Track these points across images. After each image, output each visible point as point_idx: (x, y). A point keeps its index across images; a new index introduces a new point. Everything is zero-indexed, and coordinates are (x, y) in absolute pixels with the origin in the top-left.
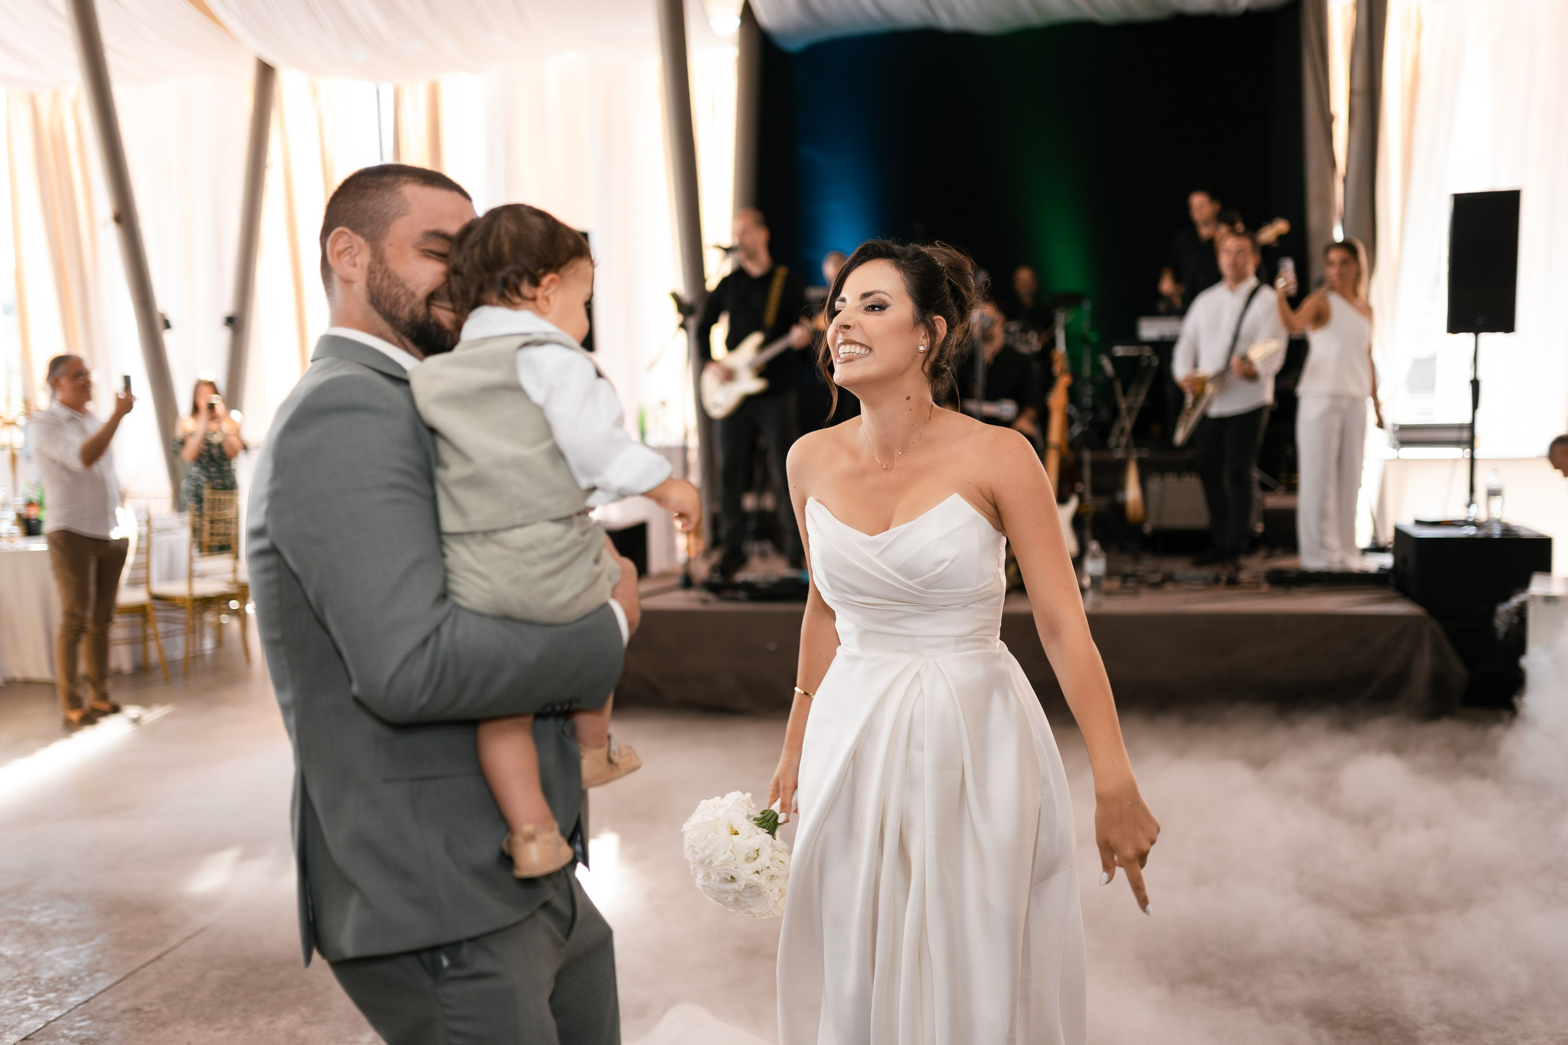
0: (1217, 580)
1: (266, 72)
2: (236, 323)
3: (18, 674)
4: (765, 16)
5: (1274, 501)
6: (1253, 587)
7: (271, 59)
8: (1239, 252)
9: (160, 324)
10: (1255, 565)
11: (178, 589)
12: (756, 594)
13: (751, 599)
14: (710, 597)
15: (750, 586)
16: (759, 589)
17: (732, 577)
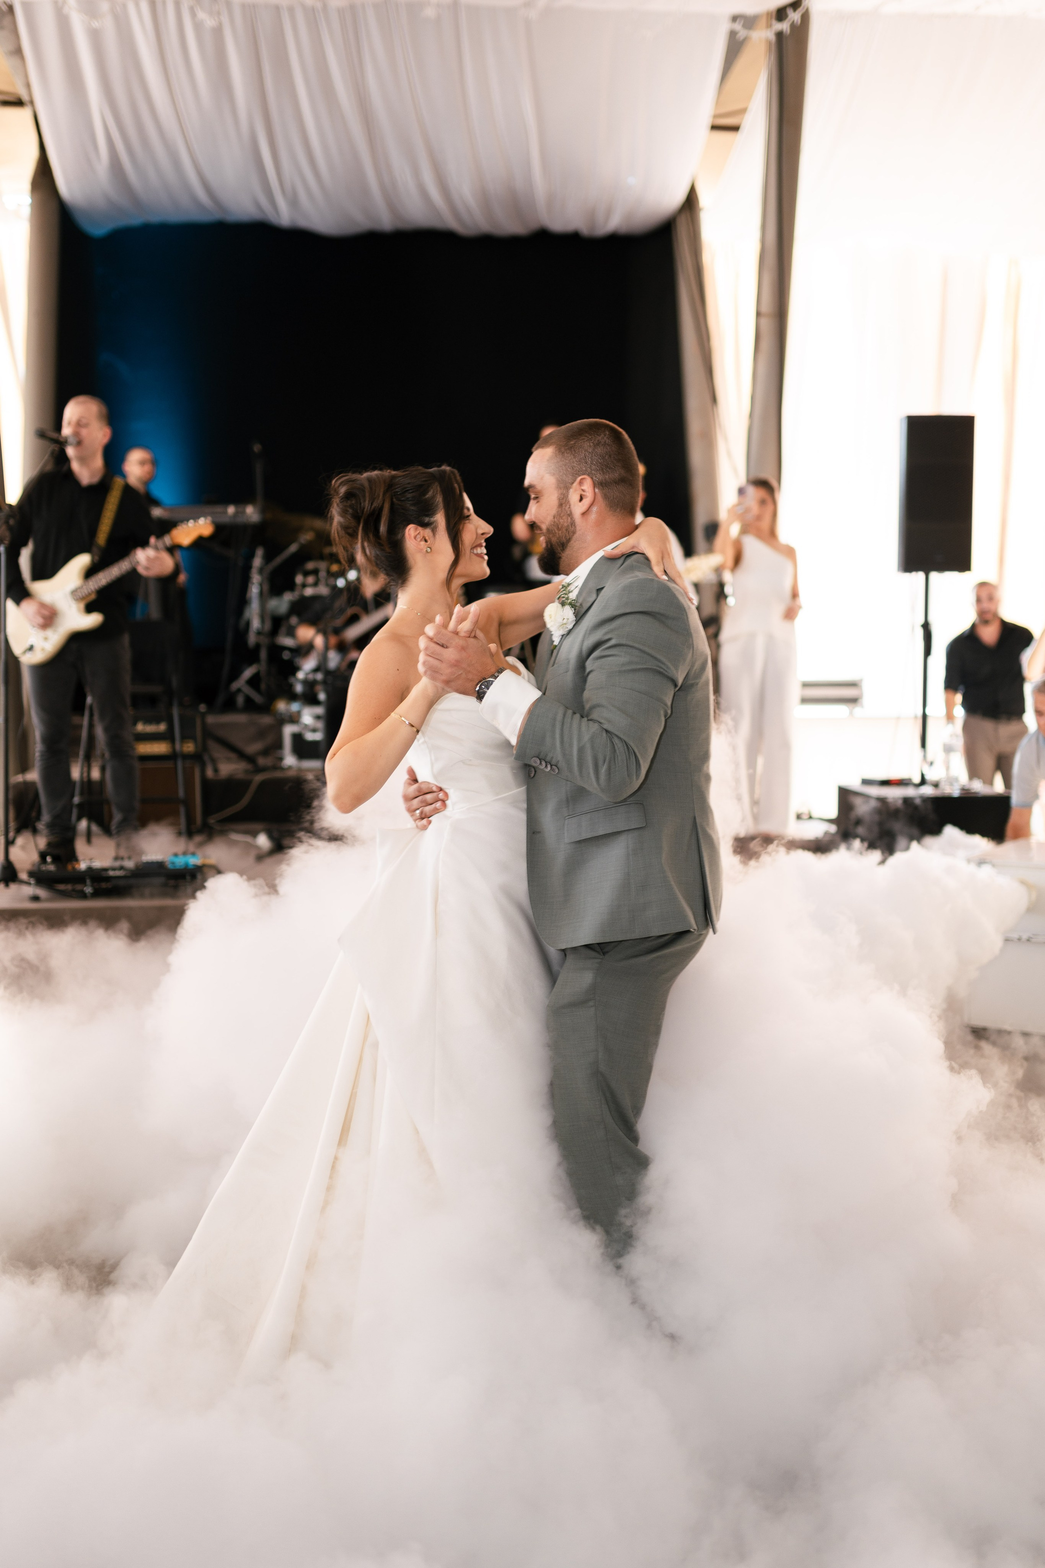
12: (104, 885)
13: (98, 894)
14: (41, 892)
15: (97, 877)
16: (108, 879)
17: (70, 867)
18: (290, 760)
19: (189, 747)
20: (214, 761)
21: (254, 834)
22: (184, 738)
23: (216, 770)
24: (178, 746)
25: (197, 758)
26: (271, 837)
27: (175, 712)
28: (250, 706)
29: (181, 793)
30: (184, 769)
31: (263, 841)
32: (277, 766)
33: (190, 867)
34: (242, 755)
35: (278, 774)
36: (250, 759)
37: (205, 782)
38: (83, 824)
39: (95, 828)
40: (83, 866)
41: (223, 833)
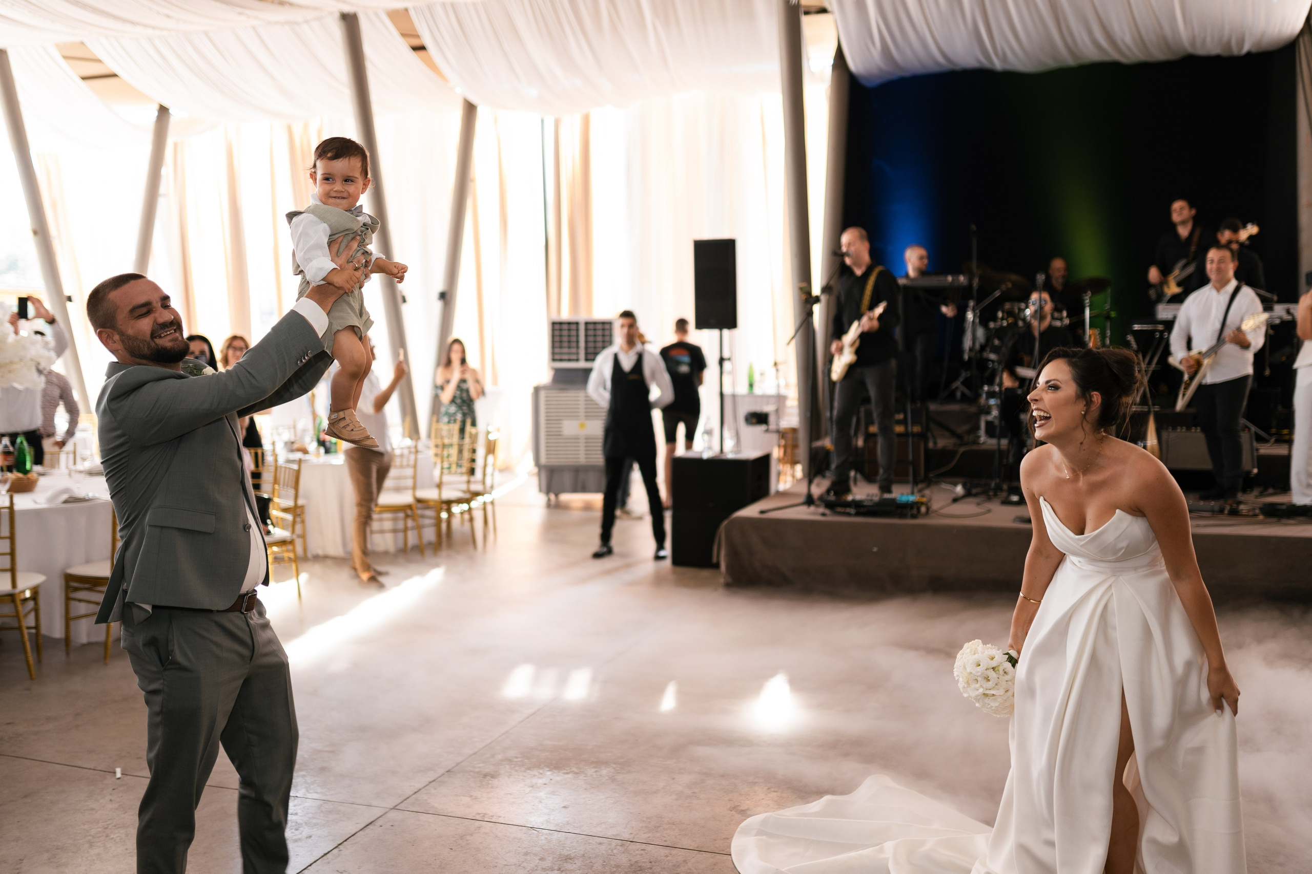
0: (1221, 511)
1: (470, 109)
2: (445, 297)
3: (320, 552)
4: (854, 64)
5: (1268, 449)
6: (1251, 517)
7: (474, 100)
8: (1221, 261)
9: (400, 300)
10: (1250, 500)
11: (430, 494)
12: (862, 510)
13: (858, 514)
14: (827, 511)
15: (857, 504)
16: (864, 506)
17: (844, 497)
18: (983, 438)
19: (917, 429)
20: (934, 438)
21: (955, 485)
22: (913, 423)
23: (935, 443)
24: (910, 428)
25: (923, 436)
26: (964, 486)
27: (909, 407)
28: (964, 397)
29: (910, 457)
30: (913, 442)
31: (959, 489)
32: (976, 442)
33: (910, 502)
34: (953, 434)
35: (975, 447)
36: (959, 437)
37: (927, 451)
38: (852, 474)
39: (859, 476)
40: (850, 498)
41: (937, 483)
